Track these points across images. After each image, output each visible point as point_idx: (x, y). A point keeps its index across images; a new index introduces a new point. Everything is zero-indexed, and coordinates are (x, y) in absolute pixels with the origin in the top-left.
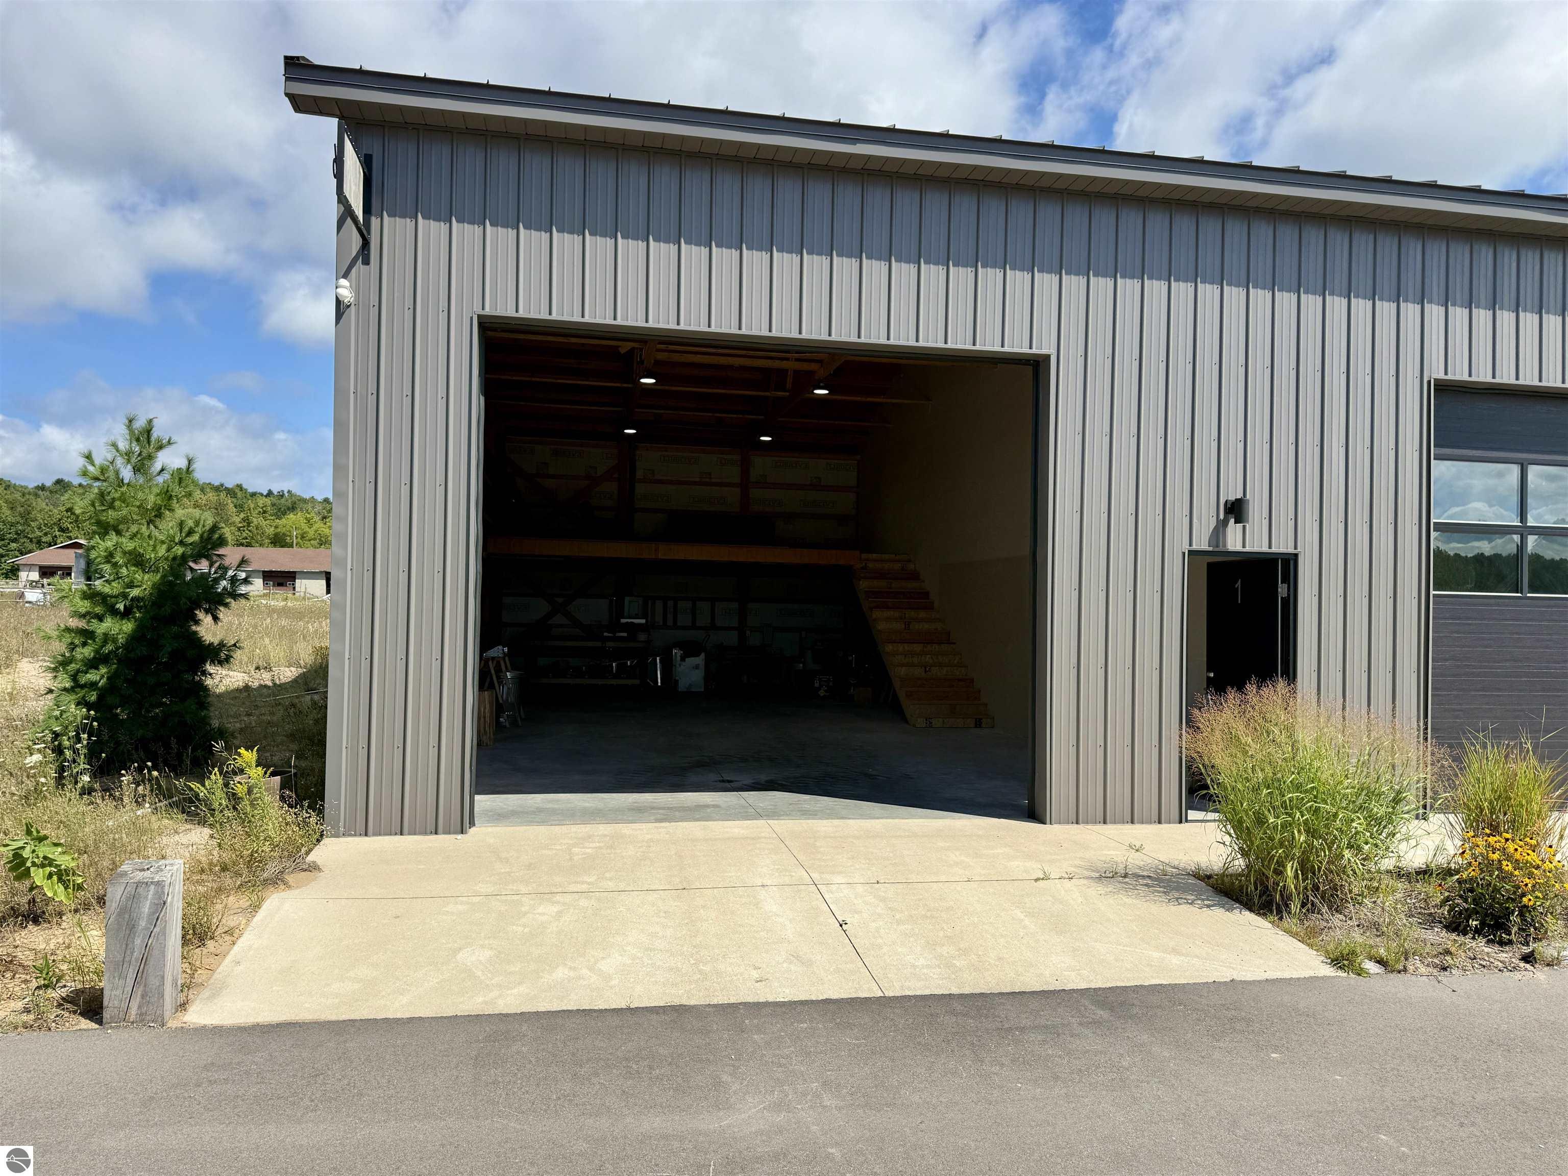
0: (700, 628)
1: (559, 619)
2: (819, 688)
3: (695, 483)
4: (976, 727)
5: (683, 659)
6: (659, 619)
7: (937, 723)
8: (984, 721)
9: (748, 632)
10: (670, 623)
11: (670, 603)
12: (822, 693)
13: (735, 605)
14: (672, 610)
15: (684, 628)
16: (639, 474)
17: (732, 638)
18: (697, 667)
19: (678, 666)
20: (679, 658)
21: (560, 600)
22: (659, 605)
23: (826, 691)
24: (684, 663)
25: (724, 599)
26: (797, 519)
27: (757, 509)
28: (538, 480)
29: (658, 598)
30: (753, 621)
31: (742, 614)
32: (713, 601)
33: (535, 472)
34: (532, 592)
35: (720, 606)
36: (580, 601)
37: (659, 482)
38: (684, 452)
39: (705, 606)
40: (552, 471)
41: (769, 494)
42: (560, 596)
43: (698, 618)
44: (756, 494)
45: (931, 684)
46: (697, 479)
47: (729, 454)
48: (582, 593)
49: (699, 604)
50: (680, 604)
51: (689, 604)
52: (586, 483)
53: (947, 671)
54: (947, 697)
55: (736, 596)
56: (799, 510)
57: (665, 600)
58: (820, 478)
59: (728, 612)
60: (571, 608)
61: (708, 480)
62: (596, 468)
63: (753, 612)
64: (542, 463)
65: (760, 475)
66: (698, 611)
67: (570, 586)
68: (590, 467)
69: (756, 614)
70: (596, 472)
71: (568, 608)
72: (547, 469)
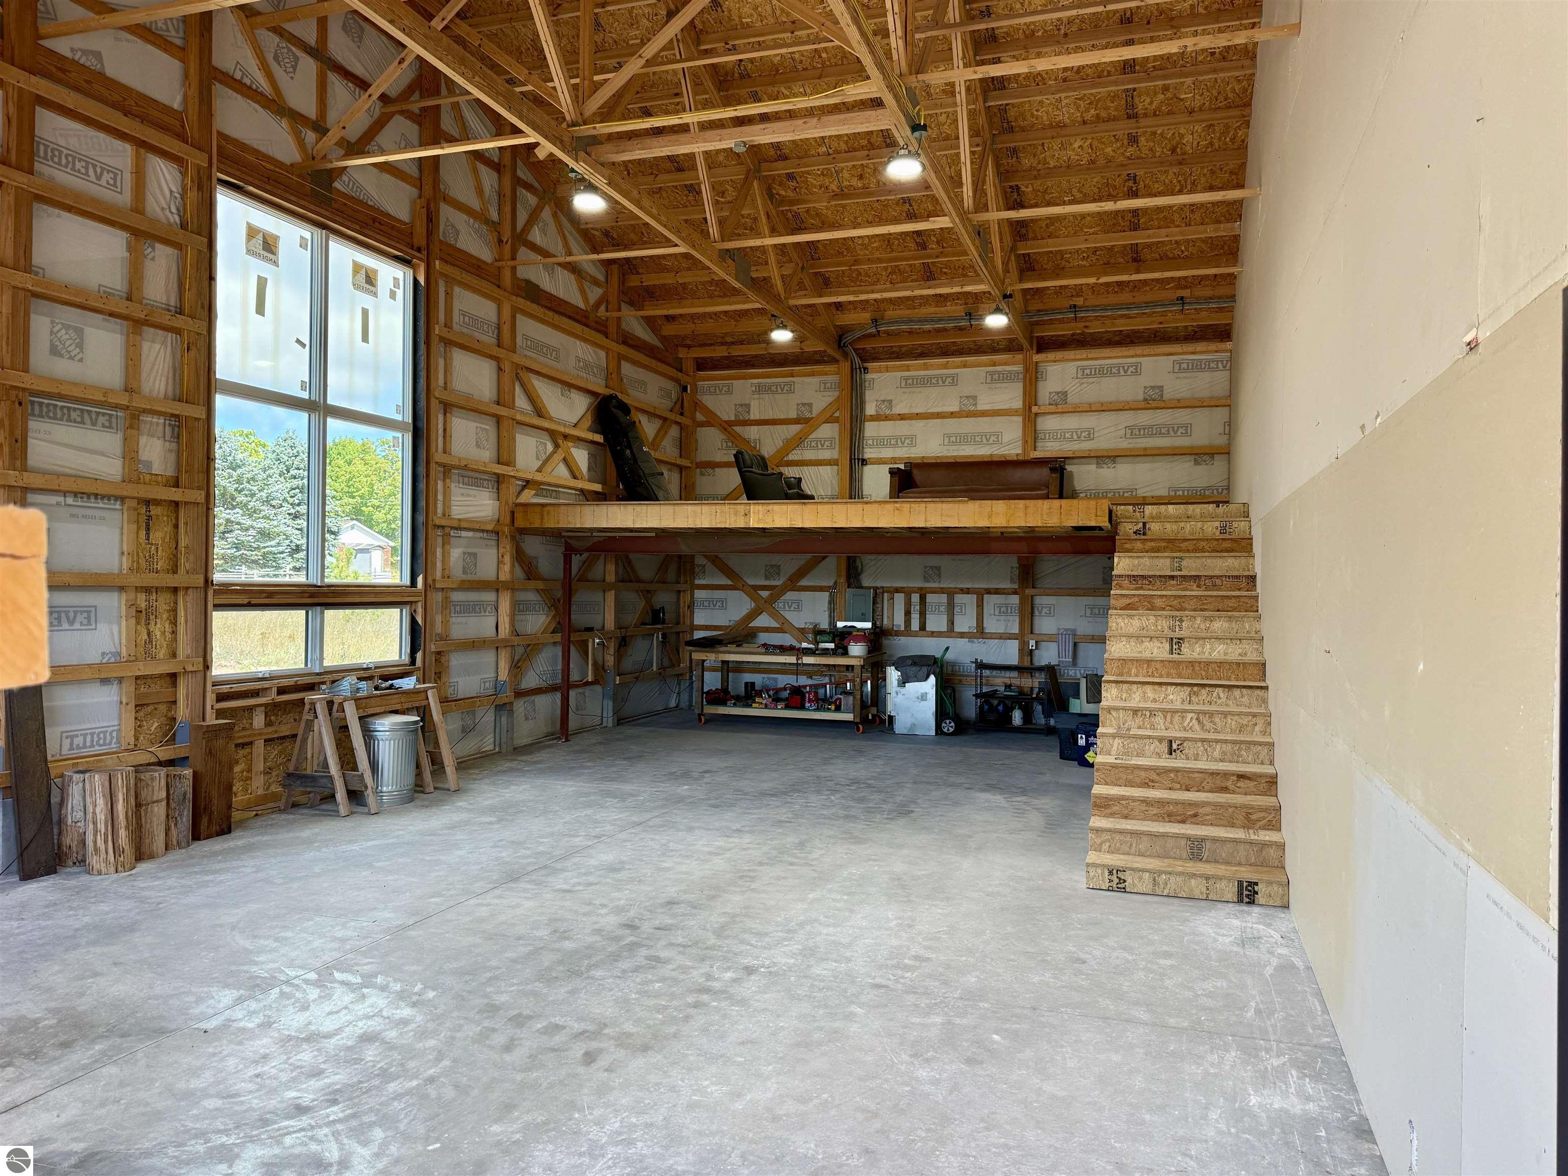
0: (962, 635)
1: (763, 621)
3: (952, 415)
5: (903, 683)
6: (899, 620)
7: (1138, 883)
8: (1261, 888)
9: (1031, 642)
10: (915, 625)
11: (915, 598)
13: (1015, 600)
14: (918, 607)
15: (936, 635)
16: (870, 410)
17: (1009, 653)
18: (923, 697)
19: (894, 694)
20: (895, 683)
21: (765, 594)
22: (899, 598)
24: (903, 690)
25: (997, 592)
26: (1118, 459)
27: (1049, 448)
28: (738, 429)
29: (898, 590)
30: (1045, 625)
31: (1028, 614)
32: (981, 594)
33: (733, 418)
34: (730, 583)
35: (991, 601)
36: (790, 596)
37: (902, 417)
38: (936, 367)
39: (969, 601)
40: (755, 415)
41: (1071, 422)
42: (764, 588)
43: (958, 619)
44: (1048, 424)
45: (1173, 781)
46: (955, 408)
47: (1005, 364)
48: (793, 584)
49: (959, 598)
50: (930, 598)
51: (944, 598)
52: (797, 428)
53: (1224, 753)
54: (1195, 815)
55: (1016, 586)
56: (1125, 444)
57: (908, 593)
58: (1161, 388)
59: (1004, 611)
60: (779, 605)
61: (972, 408)
62: (810, 405)
63: (1045, 610)
64: (741, 405)
65: (1057, 393)
66: (957, 609)
67: (779, 574)
68: (804, 404)
69: (1049, 614)
70: (811, 412)
71: (775, 605)
72: (749, 412)
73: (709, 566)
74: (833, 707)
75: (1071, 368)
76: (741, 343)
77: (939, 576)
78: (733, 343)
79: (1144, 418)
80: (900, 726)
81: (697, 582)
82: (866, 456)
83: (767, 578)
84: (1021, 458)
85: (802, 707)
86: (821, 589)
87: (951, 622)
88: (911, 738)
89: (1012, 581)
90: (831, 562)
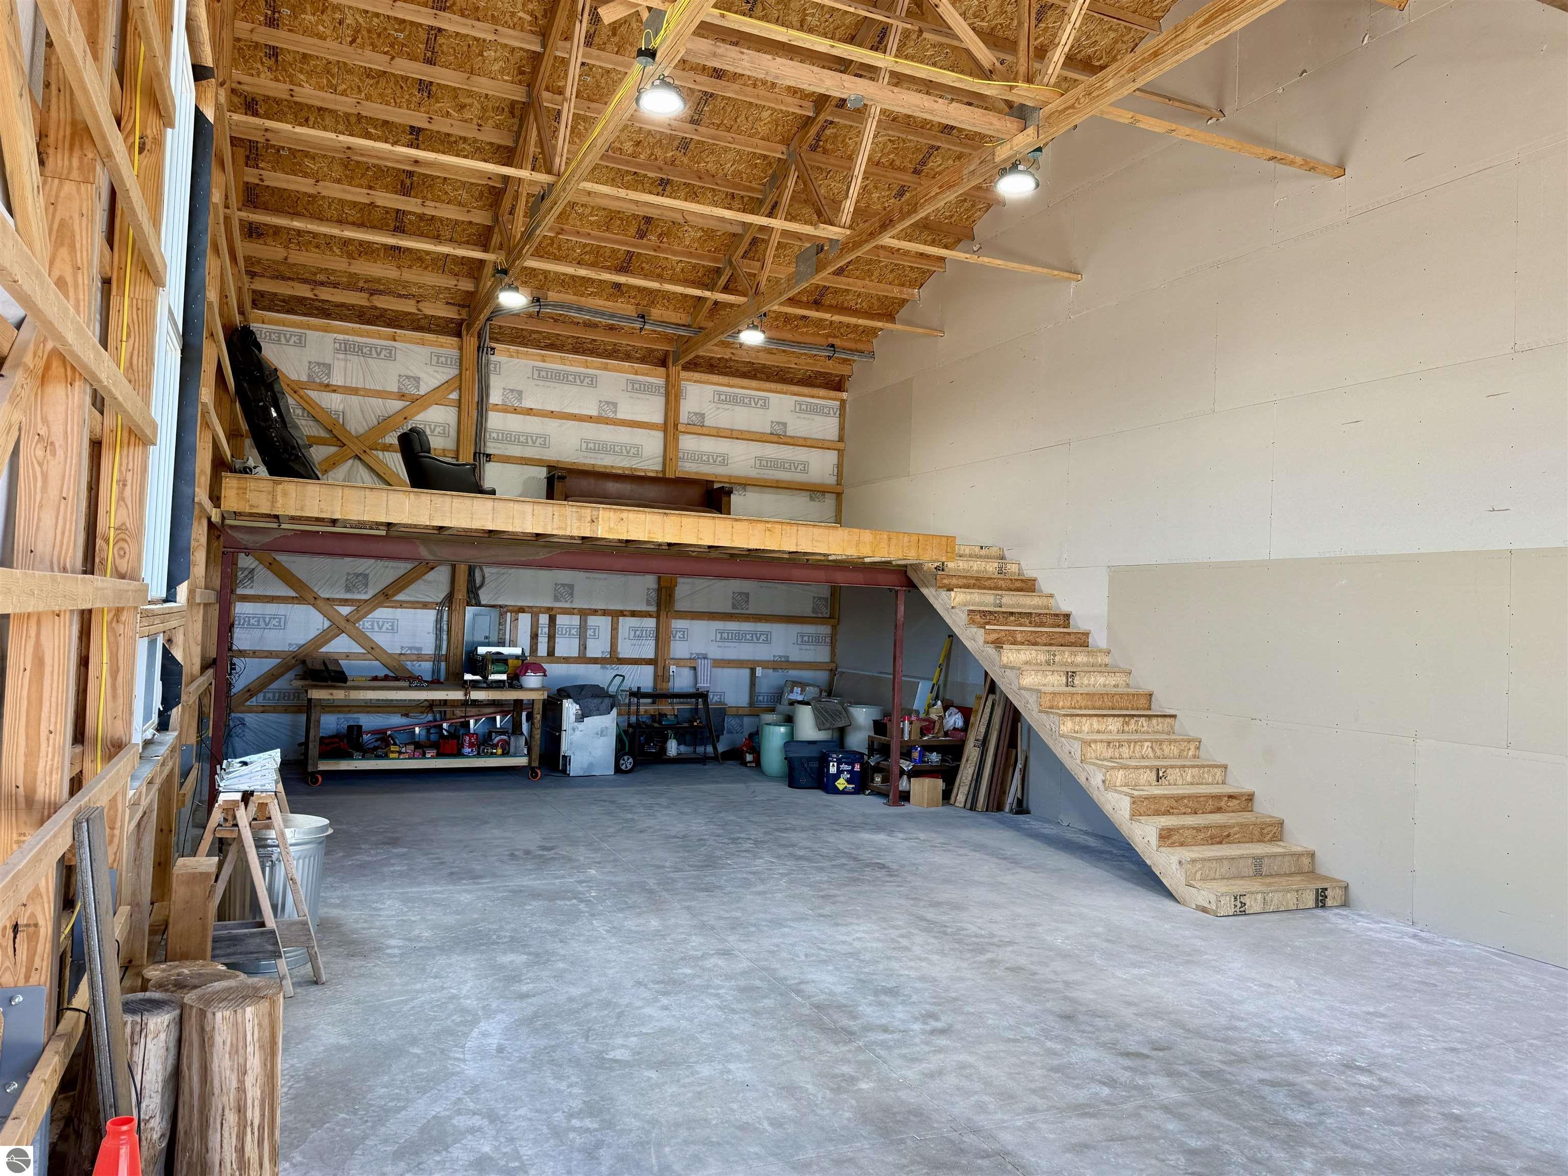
0: (594, 661)
2: (837, 776)
3: (590, 419)
4: (1317, 907)
5: (581, 718)
7: (1253, 904)
8: (1329, 893)
9: (673, 668)
10: (543, 650)
11: (544, 619)
12: (841, 784)
13: (651, 623)
14: (546, 630)
15: (566, 660)
16: (495, 397)
17: (644, 679)
18: (602, 733)
19: (569, 731)
20: (573, 718)
21: (345, 610)
22: (525, 620)
23: (849, 781)
24: (581, 726)
25: (633, 614)
26: (749, 488)
27: (689, 468)
28: (311, 393)
29: (522, 610)
30: (679, 649)
31: (661, 638)
32: (616, 615)
33: (304, 378)
34: (292, 594)
35: (626, 624)
36: (382, 613)
37: (529, 412)
38: (573, 364)
39: (601, 624)
40: (337, 380)
41: (708, 445)
42: (345, 602)
43: (591, 643)
44: (688, 443)
45: (1186, 806)
46: (594, 413)
47: (647, 375)
48: (386, 596)
49: (592, 620)
50: (561, 620)
51: (576, 620)
52: (398, 405)
53: (1193, 776)
54: (1228, 836)
55: (653, 609)
56: (753, 473)
57: (535, 612)
58: (785, 425)
59: (638, 635)
60: (365, 624)
61: (611, 415)
62: (417, 380)
63: (679, 634)
64: (319, 364)
65: (696, 414)
66: (590, 632)
67: (366, 585)
68: (408, 377)
69: (683, 639)
70: (418, 388)
71: (360, 625)
72: (328, 375)
73: (262, 572)
74: (500, 751)
75: (708, 391)
76: (336, 285)
77: (572, 595)
78: (322, 284)
79: (772, 451)
80: (575, 769)
81: (240, 591)
82: (489, 451)
83: (348, 590)
84: (660, 475)
85: (459, 754)
86: (425, 605)
87: (583, 647)
88: (588, 780)
89: (648, 603)
90: (440, 576)
